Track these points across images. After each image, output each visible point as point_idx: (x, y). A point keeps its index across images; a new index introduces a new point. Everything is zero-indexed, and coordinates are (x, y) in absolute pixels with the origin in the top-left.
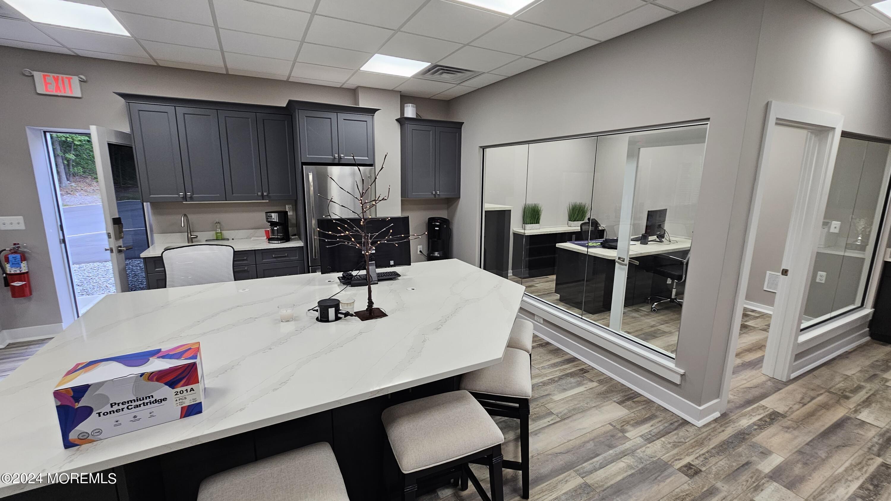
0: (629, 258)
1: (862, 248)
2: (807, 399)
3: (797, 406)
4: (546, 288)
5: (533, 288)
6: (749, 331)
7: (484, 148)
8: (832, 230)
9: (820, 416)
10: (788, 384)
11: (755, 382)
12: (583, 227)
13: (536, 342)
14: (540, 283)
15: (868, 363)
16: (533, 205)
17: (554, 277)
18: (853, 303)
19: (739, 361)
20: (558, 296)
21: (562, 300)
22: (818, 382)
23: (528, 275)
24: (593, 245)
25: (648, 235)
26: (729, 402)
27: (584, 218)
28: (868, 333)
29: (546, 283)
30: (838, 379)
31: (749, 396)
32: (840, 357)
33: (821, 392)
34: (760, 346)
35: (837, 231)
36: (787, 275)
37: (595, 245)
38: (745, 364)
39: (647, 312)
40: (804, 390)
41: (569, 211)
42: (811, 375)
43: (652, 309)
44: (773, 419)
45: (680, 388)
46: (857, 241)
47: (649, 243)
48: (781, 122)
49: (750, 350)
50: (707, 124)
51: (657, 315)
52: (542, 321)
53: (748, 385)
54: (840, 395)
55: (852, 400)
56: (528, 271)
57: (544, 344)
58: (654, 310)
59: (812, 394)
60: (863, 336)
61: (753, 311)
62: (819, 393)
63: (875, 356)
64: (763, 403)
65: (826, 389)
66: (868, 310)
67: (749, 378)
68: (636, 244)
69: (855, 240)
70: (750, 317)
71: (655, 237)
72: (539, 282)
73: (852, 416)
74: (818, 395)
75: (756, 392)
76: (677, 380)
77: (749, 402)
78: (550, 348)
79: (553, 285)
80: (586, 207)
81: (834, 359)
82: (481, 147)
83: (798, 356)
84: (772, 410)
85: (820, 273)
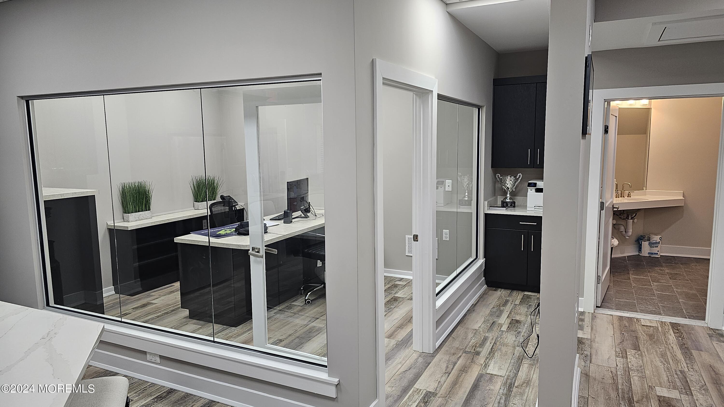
0: (265, 246)
1: (469, 203)
2: (451, 366)
3: (444, 378)
4: (170, 303)
5: (149, 307)
6: (400, 304)
7: (28, 99)
8: (447, 189)
9: (462, 382)
10: (435, 355)
11: (408, 363)
12: (213, 209)
13: (151, 396)
14: (160, 296)
15: (488, 312)
16: (137, 185)
17: (177, 285)
18: (471, 256)
19: (393, 342)
20: (186, 312)
21: (192, 316)
22: (456, 344)
23: (140, 289)
24: (226, 232)
25: (291, 212)
26: (387, 398)
27: (215, 196)
28: (484, 282)
29: (169, 295)
30: (470, 335)
31: (405, 383)
32: (469, 311)
33: (460, 355)
34: (408, 320)
35: (450, 189)
36: (417, 241)
37: (228, 232)
38: (399, 344)
39: (301, 307)
40: (447, 357)
41: (193, 188)
42: (451, 338)
43: (305, 302)
44: (426, 402)
45: (337, 401)
46: (465, 197)
47: (293, 220)
48: (388, 82)
49: (401, 327)
50: (321, 80)
51: (312, 307)
52: (158, 360)
53: (402, 370)
54: (473, 352)
55: (482, 354)
56: (140, 283)
57: (165, 394)
58: (309, 302)
59: (453, 359)
60: (481, 285)
61: (401, 279)
62: (458, 356)
63: (492, 303)
64: (417, 386)
65: (463, 350)
66: (481, 261)
67: (403, 359)
68: (279, 224)
69: (463, 196)
70: (399, 288)
71: (299, 213)
72: (158, 296)
73: (484, 372)
74: (458, 359)
75: (410, 375)
76: (332, 392)
77: (405, 390)
78: (173, 397)
79: (178, 295)
80: (216, 182)
81: (465, 315)
82: (22, 97)
83: (438, 323)
84: (425, 391)
85: (444, 231)
